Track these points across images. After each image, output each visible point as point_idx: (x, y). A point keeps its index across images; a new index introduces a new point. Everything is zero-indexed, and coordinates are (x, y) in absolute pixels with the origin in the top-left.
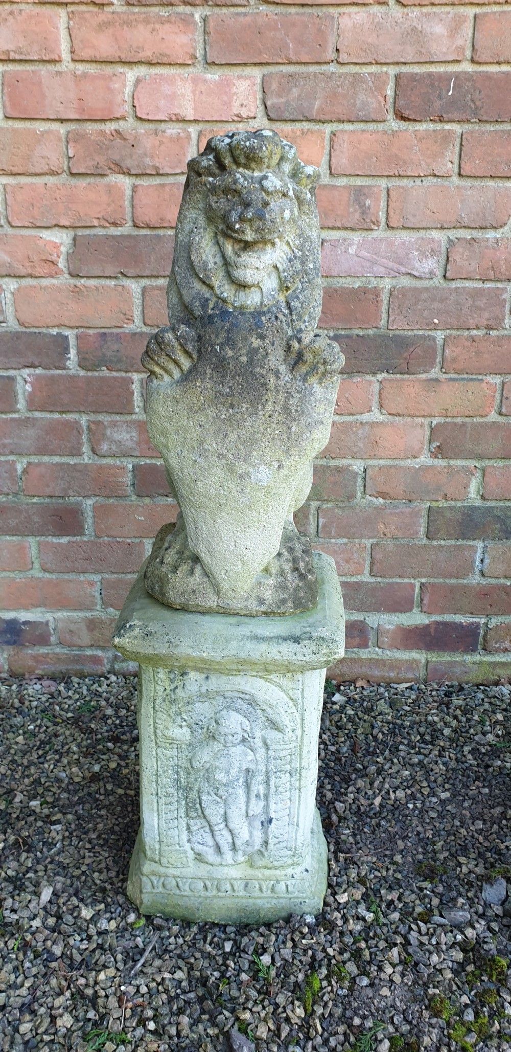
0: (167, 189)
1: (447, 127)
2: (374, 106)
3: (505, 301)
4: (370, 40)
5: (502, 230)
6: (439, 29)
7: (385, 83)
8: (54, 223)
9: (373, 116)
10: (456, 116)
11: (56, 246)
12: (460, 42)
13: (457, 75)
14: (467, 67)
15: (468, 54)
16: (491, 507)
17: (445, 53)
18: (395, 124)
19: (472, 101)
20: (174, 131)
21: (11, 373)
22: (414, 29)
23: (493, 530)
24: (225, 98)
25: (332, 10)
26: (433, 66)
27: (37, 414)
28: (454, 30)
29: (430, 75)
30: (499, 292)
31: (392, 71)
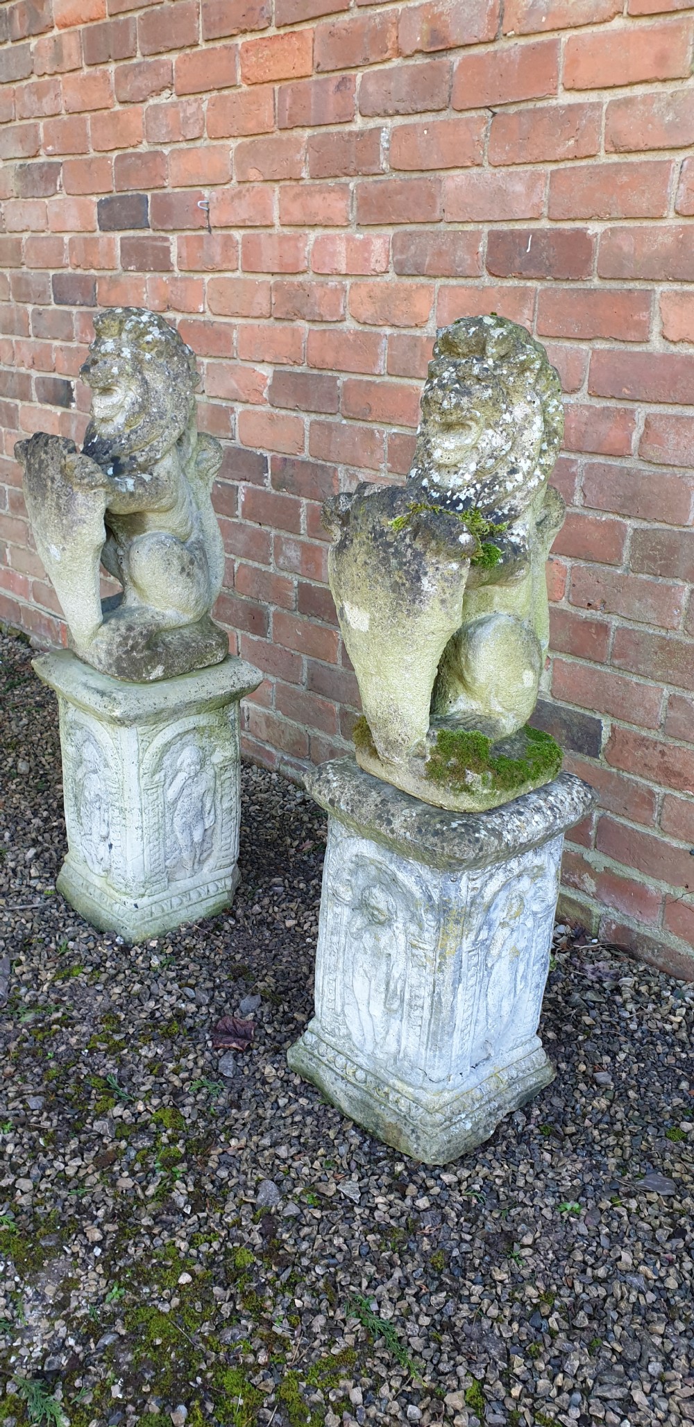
0: (327, 334)
1: (529, 284)
2: (469, 262)
3: (574, 475)
4: (467, 201)
5: (576, 396)
6: (519, 188)
7: (478, 241)
8: (261, 358)
9: (468, 272)
10: (532, 273)
11: (264, 378)
12: (535, 200)
13: (534, 232)
14: (545, 224)
15: (545, 210)
16: (558, 707)
17: (524, 212)
18: (487, 280)
19: (547, 258)
20: (333, 284)
21: (236, 483)
22: (500, 188)
23: (561, 735)
24: (366, 255)
25: (442, 173)
26: (518, 223)
27: (249, 523)
28: (531, 188)
29: (512, 232)
30: (568, 464)
31: (486, 228)
